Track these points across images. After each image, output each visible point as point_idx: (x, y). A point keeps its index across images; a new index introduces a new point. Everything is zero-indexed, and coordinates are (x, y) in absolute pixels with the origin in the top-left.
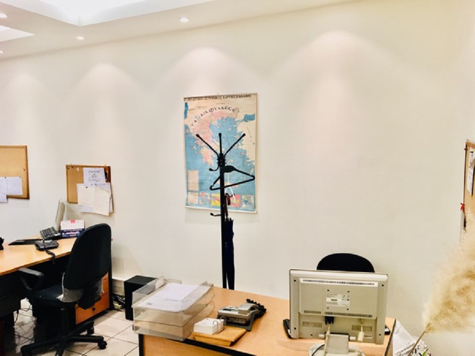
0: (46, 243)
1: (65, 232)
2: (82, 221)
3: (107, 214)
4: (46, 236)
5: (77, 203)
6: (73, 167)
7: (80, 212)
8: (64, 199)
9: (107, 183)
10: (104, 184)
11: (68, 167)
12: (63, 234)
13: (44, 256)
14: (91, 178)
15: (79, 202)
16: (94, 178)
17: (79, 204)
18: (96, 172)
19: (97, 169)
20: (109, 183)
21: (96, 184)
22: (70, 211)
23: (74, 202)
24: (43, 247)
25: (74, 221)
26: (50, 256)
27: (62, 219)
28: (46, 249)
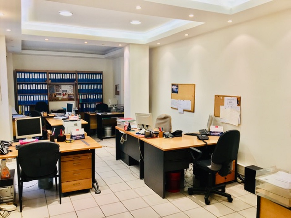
0: (203, 136)
1: (212, 133)
2: (222, 127)
3: (237, 125)
4: (202, 133)
5: (219, 117)
6: (219, 96)
7: (221, 122)
8: (212, 114)
9: (238, 107)
10: (236, 107)
11: (216, 96)
12: (211, 133)
13: (201, 143)
14: (229, 103)
15: (220, 116)
16: (230, 103)
17: (221, 118)
18: (231, 99)
19: (233, 98)
20: (240, 107)
21: (231, 107)
22: (216, 121)
23: (218, 116)
24: (201, 138)
25: (218, 127)
26: (205, 144)
27: (211, 125)
28: (202, 140)
